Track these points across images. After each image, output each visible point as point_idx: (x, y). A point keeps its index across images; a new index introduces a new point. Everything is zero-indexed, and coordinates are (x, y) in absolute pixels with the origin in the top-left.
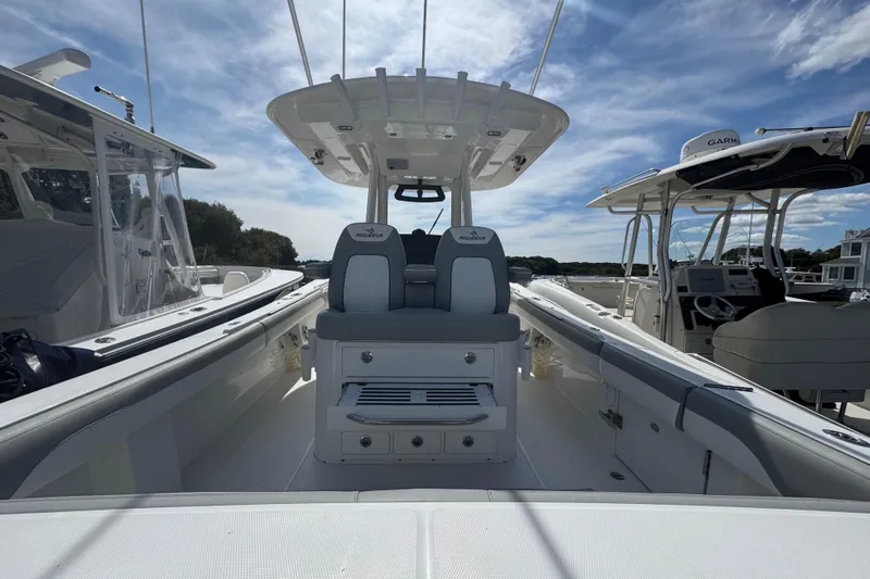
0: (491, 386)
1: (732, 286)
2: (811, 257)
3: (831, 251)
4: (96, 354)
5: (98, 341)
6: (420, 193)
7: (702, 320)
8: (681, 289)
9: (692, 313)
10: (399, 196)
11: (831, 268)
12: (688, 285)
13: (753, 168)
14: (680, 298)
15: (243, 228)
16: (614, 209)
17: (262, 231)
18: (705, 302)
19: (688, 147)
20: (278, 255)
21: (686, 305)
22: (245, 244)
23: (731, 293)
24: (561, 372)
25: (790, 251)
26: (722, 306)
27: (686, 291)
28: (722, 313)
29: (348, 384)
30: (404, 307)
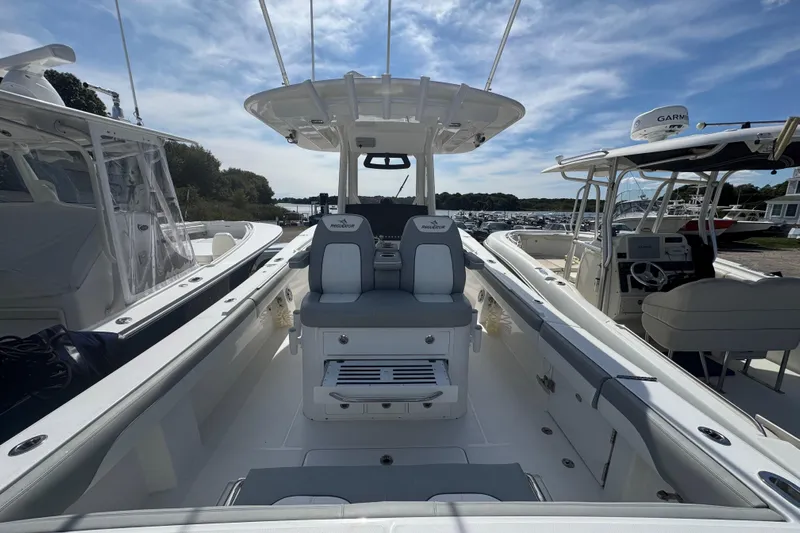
0: (447, 362)
1: (667, 253)
2: (759, 192)
3: (779, 186)
4: (120, 336)
5: (118, 322)
6: (387, 161)
7: (636, 284)
8: (620, 255)
9: (629, 277)
10: (367, 164)
11: (775, 206)
12: (627, 251)
13: (691, 158)
14: (619, 264)
15: (221, 169)
16: (567, 174)
17: (239, 171)
18: (640, 269)
19: (638, 121)
20: (256, 193)
21: (624, 270)
22: (224, 184)
23: (664, 258)
24: (509, 330)
25: (740, 187)
26: (655, 272)
27: (625, 257)
28: (654, 279)
29: (329, 361)
30: (374, 289)
